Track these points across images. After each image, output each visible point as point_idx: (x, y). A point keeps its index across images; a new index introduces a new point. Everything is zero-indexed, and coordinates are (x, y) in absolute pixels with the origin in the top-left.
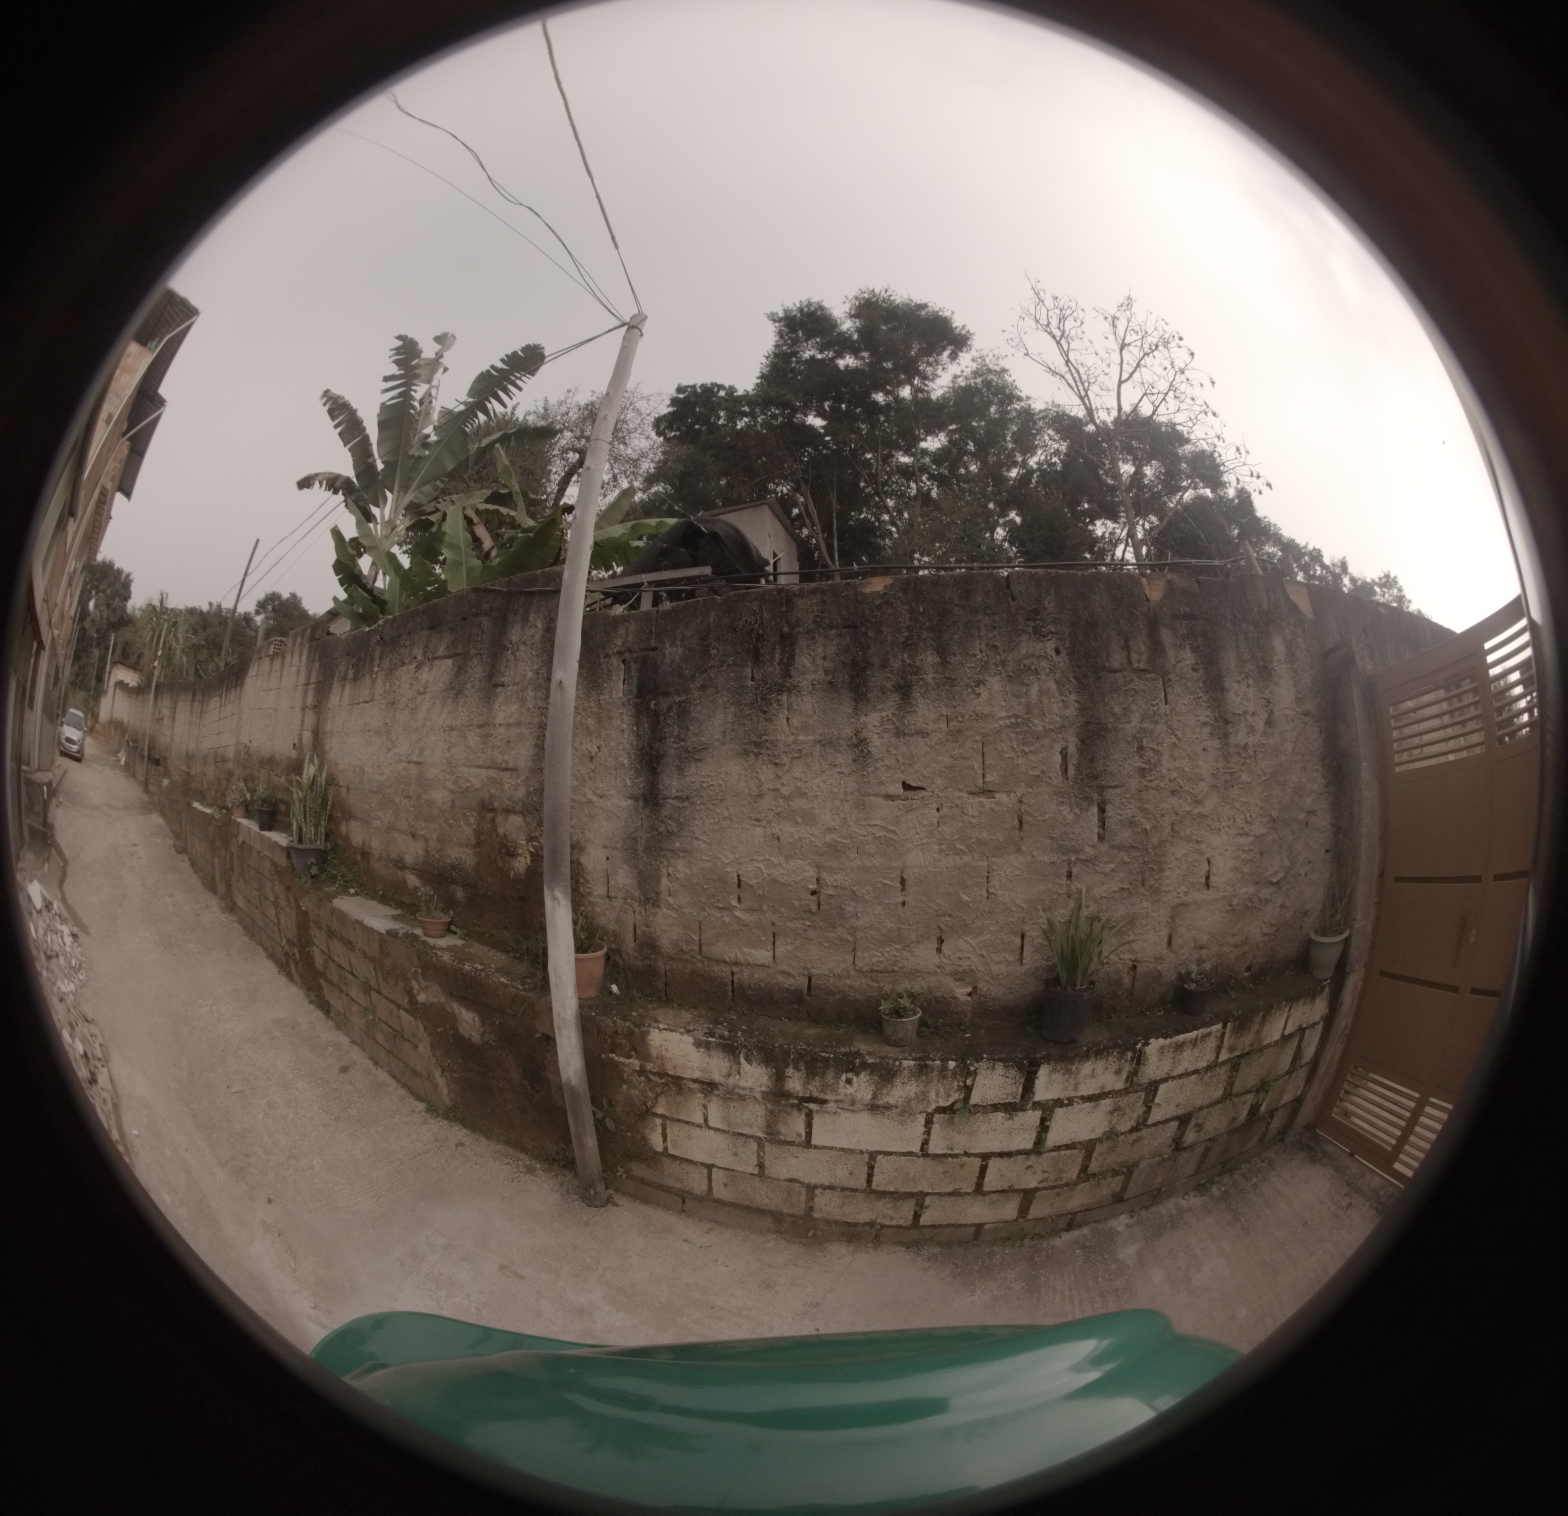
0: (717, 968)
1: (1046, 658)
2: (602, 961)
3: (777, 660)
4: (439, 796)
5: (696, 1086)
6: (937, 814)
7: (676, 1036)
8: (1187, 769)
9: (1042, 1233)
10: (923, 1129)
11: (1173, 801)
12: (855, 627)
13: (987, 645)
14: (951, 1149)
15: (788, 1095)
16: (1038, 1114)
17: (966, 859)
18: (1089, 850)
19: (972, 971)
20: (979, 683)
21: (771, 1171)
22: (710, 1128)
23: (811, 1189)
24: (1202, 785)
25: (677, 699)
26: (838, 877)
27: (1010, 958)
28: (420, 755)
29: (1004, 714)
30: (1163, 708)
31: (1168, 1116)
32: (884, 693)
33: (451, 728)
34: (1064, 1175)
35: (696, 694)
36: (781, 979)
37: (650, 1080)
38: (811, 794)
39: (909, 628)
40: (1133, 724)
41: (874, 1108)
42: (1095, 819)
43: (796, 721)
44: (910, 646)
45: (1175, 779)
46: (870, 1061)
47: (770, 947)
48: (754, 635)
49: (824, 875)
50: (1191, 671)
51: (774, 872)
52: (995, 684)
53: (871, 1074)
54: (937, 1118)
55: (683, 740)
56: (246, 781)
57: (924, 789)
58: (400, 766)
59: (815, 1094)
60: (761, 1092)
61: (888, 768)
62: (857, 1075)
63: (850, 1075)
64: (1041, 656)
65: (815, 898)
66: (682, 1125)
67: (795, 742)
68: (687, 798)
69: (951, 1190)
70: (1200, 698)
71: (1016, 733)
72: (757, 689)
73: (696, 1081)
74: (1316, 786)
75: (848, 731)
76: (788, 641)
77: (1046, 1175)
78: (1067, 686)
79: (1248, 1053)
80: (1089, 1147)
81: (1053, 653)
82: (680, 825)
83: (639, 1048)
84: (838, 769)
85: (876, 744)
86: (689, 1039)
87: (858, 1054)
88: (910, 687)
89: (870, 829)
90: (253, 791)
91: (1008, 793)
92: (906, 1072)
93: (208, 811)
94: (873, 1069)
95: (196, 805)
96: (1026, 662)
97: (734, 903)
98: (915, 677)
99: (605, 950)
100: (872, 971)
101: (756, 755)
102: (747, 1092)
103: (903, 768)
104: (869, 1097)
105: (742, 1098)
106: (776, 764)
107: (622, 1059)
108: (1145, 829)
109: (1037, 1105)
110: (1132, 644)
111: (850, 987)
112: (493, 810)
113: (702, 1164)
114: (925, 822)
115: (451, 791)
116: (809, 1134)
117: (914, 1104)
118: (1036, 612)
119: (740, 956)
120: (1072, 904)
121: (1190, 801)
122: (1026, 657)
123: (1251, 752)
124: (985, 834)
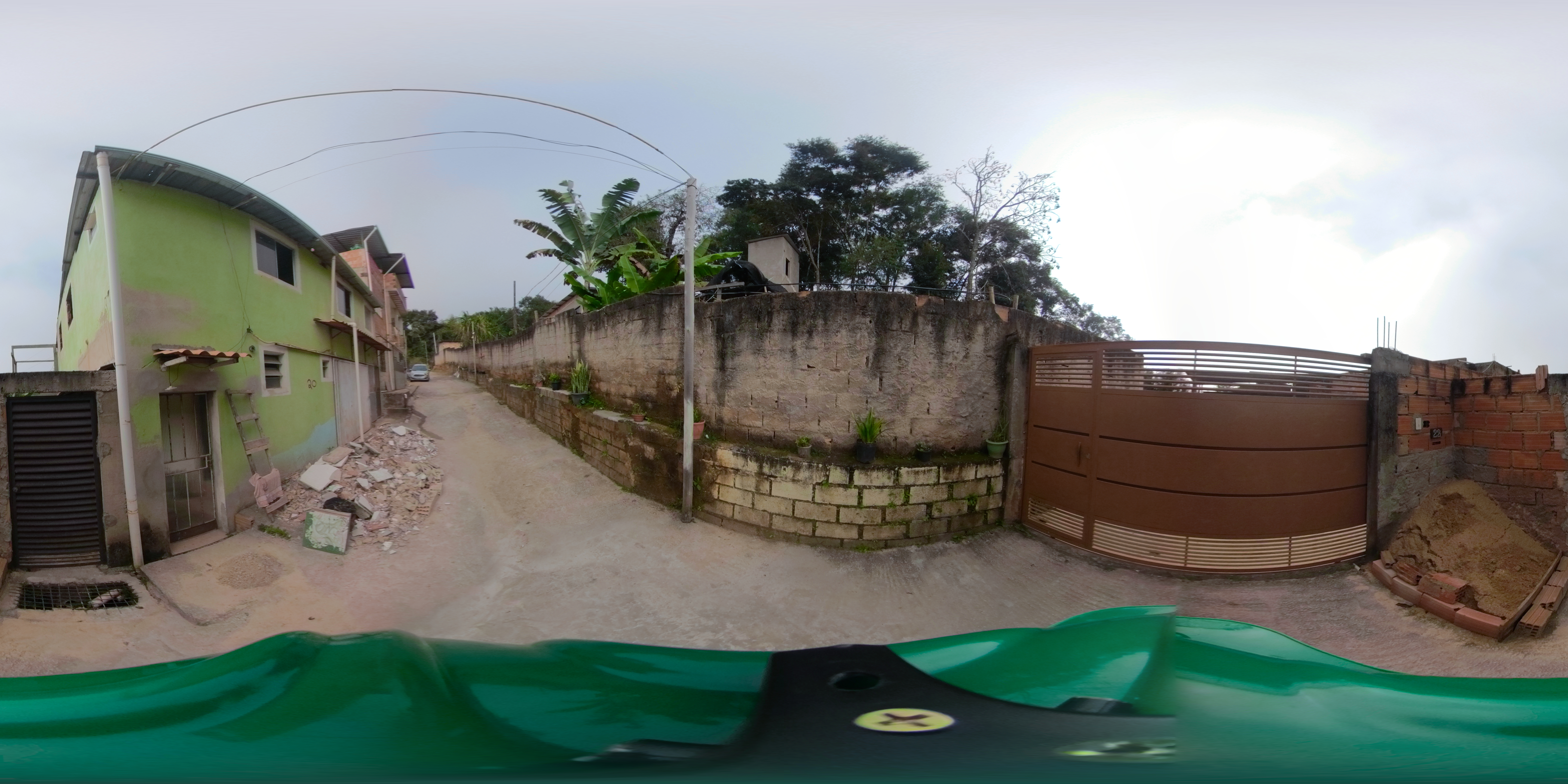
0: (743, 428)
1: (866, 324)
2: (703, 426)
3: (766, 320)
4: (641, 370)
5: (732, 470)
6: (818, 377)
7: (725, 452)
8: (920, 369)
10: (812, 491)
12: (795, 309)
13: (843, 318)
14: (824, 501)
15: (763, 474)
17: (828, 393)
18: (875, 393)
19: (831, 433)
20: (837, 332)
21: (757, 506)
23: (772, 515)
24: (928, 375)
25: (731, 334)
26: (784, 397)
27: (845, 430)
28: (632, 356)
29: (846, 343)
30: (913, 346)
32: (803, 333)
33: (644, 346)
35: (738, 332)
36: (765, 432)
37: (716, 469)
38: (775, 368)
39: (814, 311)
40: (898, 351)
41: (794, 481)
42: (878, 383)
43: (772, 342)
44: (814, 317)
45: (914, 372)
46: (792, 462)
47: (761, 421)
48: (758, 311)
49: (779, 396)
50: (929, 334)
51: (763, 394)
52: (844, 332)
53: (792, 467)
54: (816, 487)
55: (733, 348)
57: (814, 368)
58: (623, 361)
59: (773, 474)
60: (755, 473)
61: (803, 359)
62: (787, 467)
63: (785, 467)
64: (864, 323)
65: (777, 403)
66: (725, 487)
67: (771, 349)
68: (735, 368)
69: (826, 520)
70: (932, 344)
71: (850, 350)
72: (759, 330)
73: (732, 468)
74: (990, 384)
75: (790, 346)
76: (771, 314)
78: (872, 335)
81: (869, 322)
82: (732, 378)
83: (713, 457)
84: (786, 359)
85: (799, 351)
86: (731, 453)
87: (788, 459)
88: (812, 332)
89: (795, 381)
91: (845, 371)
92: (805, 467)
94: (793, 465)
96: (857, 325)
97: (750, 404)
98: (814, 328)
99: (704, 422)
101: (758, 353)
102: (749, 473)
103: (808, 359)
104: (792, 476)
105: (748, 475)
106: (764, 357)
107: (707, 461)
108: (899, 389)
110: (903, 321)
111: (788, 436)
112: (664, 374)
113: (730, 503)
114: (814, 380)
115: (646, 368)
116: (771, 491)
117: (807, 480)
118: (864, 306)
119: (751, 424)
120: (868, 412)
121: (920, 381)
122: (858, 323)
123: (954, 366)
124: (835, 385)
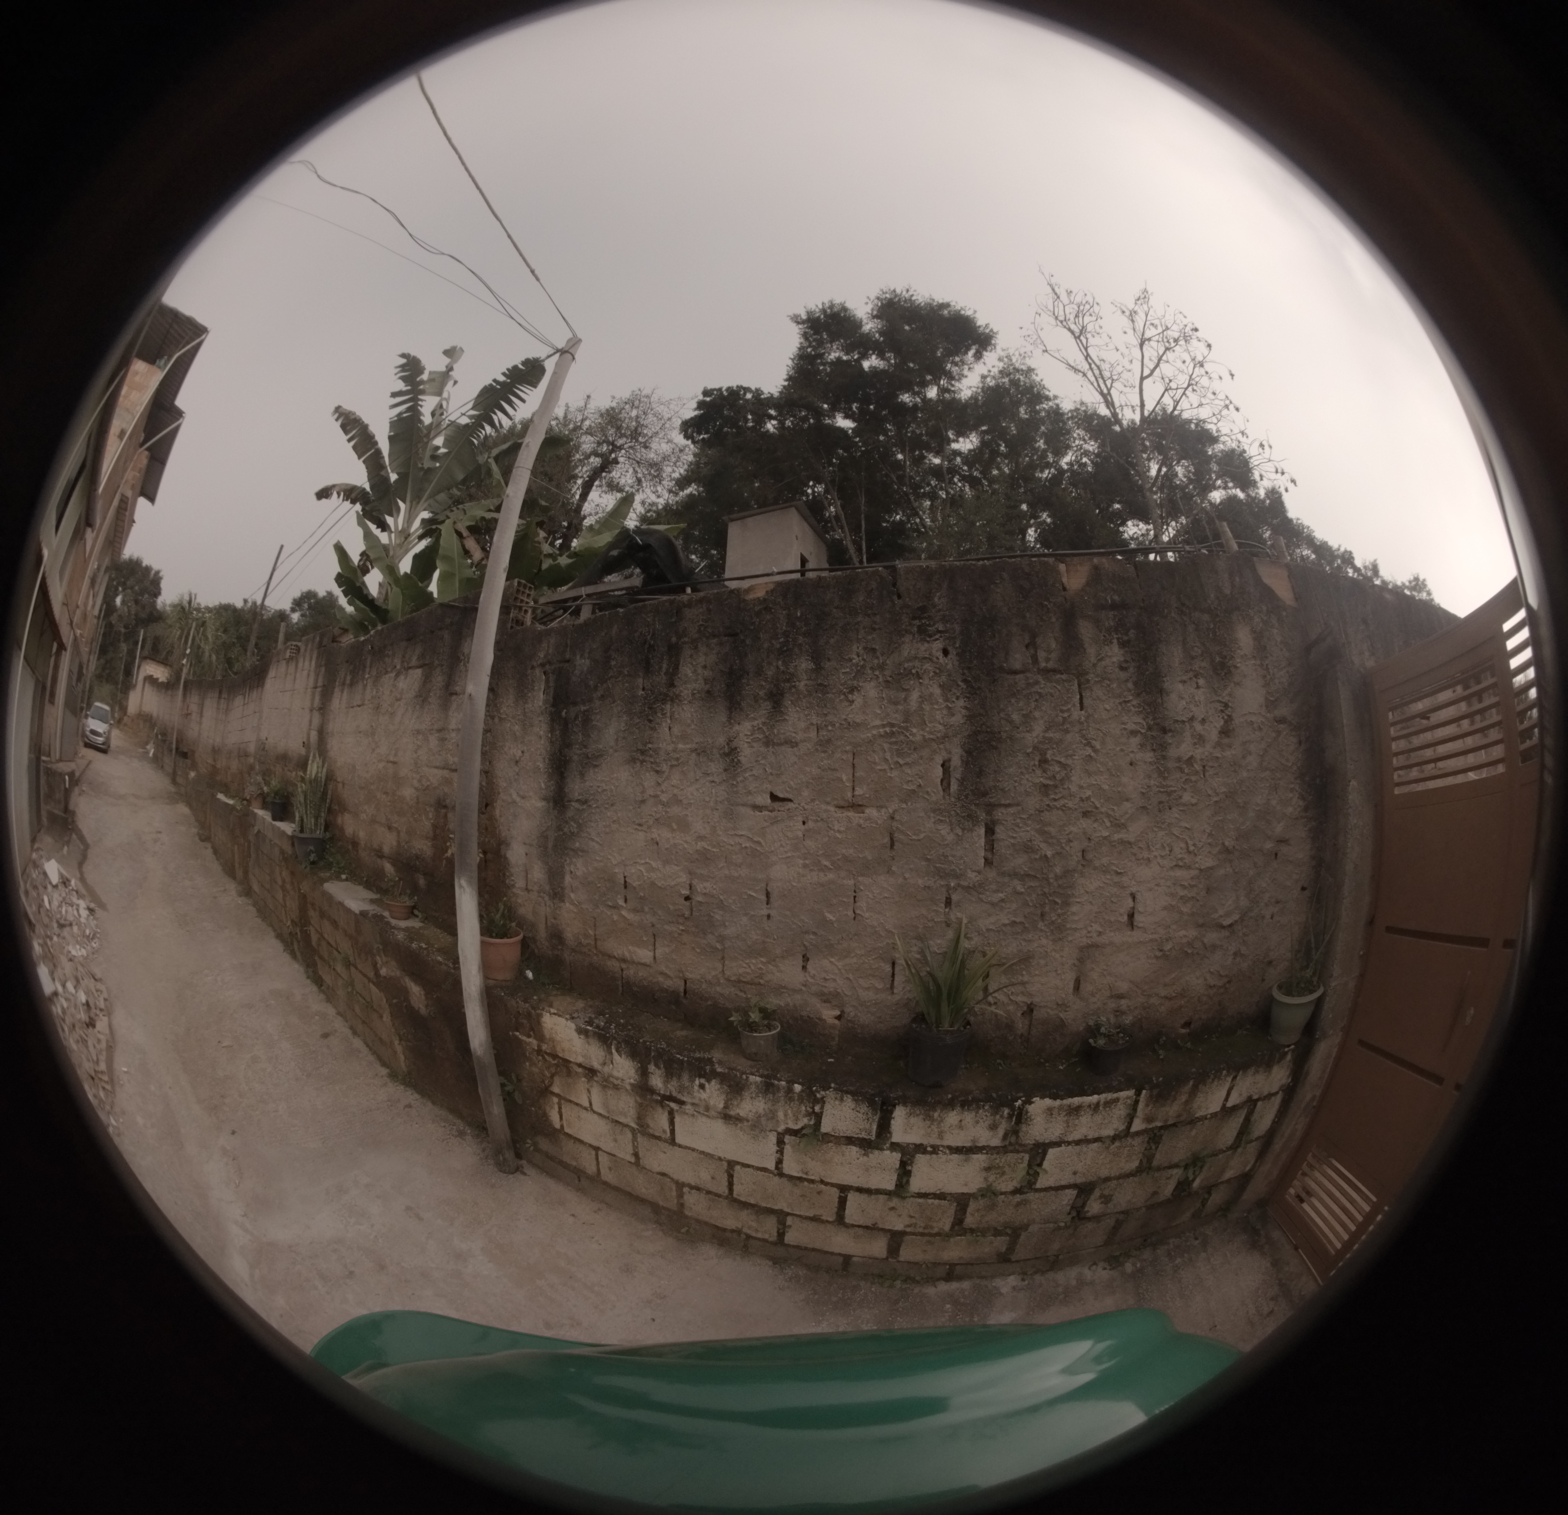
0: (609, 963)
1: (931, 660)
2: (519, 947)
3: (664, 670)
4: (408, 793)
5: (580, 1070)
6: (802, 827)
7: (562, 1021)
8: (1106, 787)
9: (918, 1278)
10: (775, 1148)
11: (1085, 823)
12: (734, 635)
13: (865, 648)
14: (806, 1174)
15: (652, 1091)
16: (897, 1156)
17: (831, 876)
18: (972, 875)
19: (838, 993)
20: (852, 690)
21: (645, 1162)
22: (594, 1112)
23: (680, 1185)
24: (1127, 805)
25: (583, 708)
26: (707, 885)
27: (880, 986)
28: (396, 755)
29: (878, 722)
30: (1076, 714)
31: (1063, 1183)
32: (756, 701)
33: (418, 732)
34: (935, 1224)
35: (598, 703)
36: (661, 979)
37: (545, 1060)
38: (685, 802)
39: (786, 634)
40: (1035, 734)
41: (727, 1117)
42: (982, 841)
43: (676, 730)
44: (785, 653)
45: (1088, 798)
46: (719, 1070)
47: (651, 947)
48: (647, 646)
49: (695, 882)
50: (1117, 670)
51: (653, 876)
52: (871, 690)
53: (721, 1083)
54: (787, 1139)
55: (585, 747)
56: (264, 774)
57: (790, 800)
58: (381, 765)
59: (674, 1094)
60: (631, 1085)
61: (756, 778)
62: (709, 1081)
63: (703, 1081)
64: (925, 658)
65: (687, 903)
66: (573, 1106)
67: (675, 751)
68: (585, 802)
69: (812, 1215)
70: (1129, 701)
71: (891, 743)
72: (645, 698)
73: (580, 1065)
74: (1290, 809)
75: (721, 740)
76: (674, 651)
77: (914, 1221)
78: (954, 690)
79: (1174, 1125)
80: (962, 1201)
81: (940, 654)
82: (580, 826)
83: (536, 1030)
84: (711, 778)
85: (746, 753)
86: (573, 1026)
87: (710, 1061)
88: (782, 695)
89: (737, 840)
90: (267, 783)
91: (879, 808)
92: (753, 1087)
93: (231, 802)
94: (723, 1078)
95: (221, 796)
96: (906, 665)
97: (621, 902)
98: (788, 685)
99: (520, 937)
100: (739, 981)
101: (642, 762)
102: (619, 1082)
103: (771, 778)
104: (721, 1105)
105: (616, 1087)
106: (657, 772)
107: (524, 1038)
108: (1046, 856)
109: (895, 1147)
110: (1040, 640)
111: (722, 995)
112: (445, 807)
113: (591, 1146)
114: (789, 834)
115: (416, 789)
116: (673, 1131)
117: (763, 1120)
118: (923, 609)
119: (627, 954)
120: (950, 934)
121: (1108, 824)
122: (909, 660)
123: (1197, 767)
124: (851, 851)
